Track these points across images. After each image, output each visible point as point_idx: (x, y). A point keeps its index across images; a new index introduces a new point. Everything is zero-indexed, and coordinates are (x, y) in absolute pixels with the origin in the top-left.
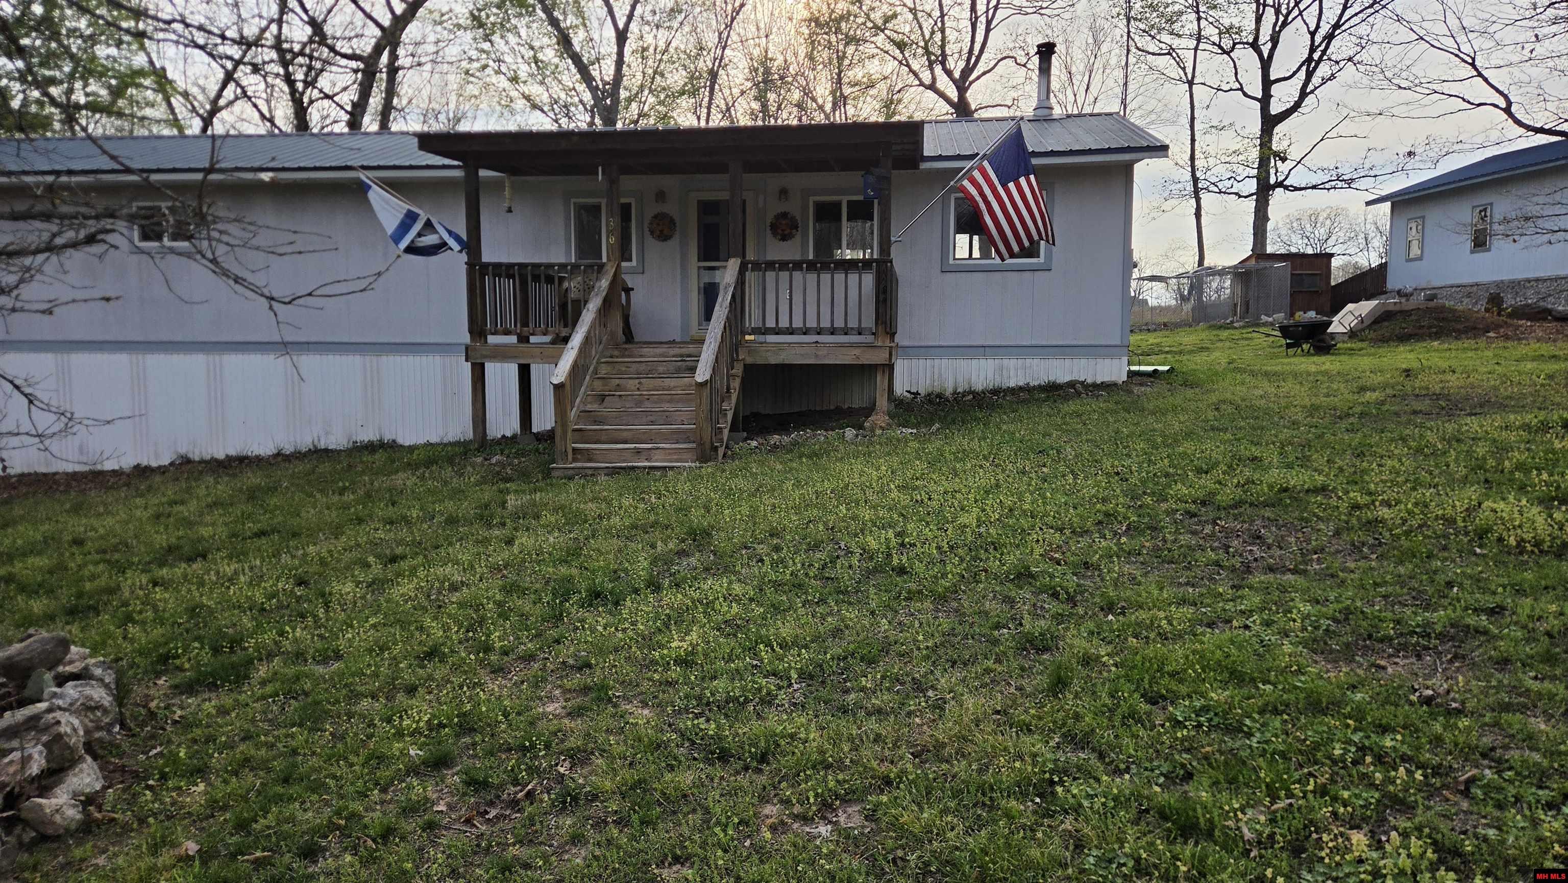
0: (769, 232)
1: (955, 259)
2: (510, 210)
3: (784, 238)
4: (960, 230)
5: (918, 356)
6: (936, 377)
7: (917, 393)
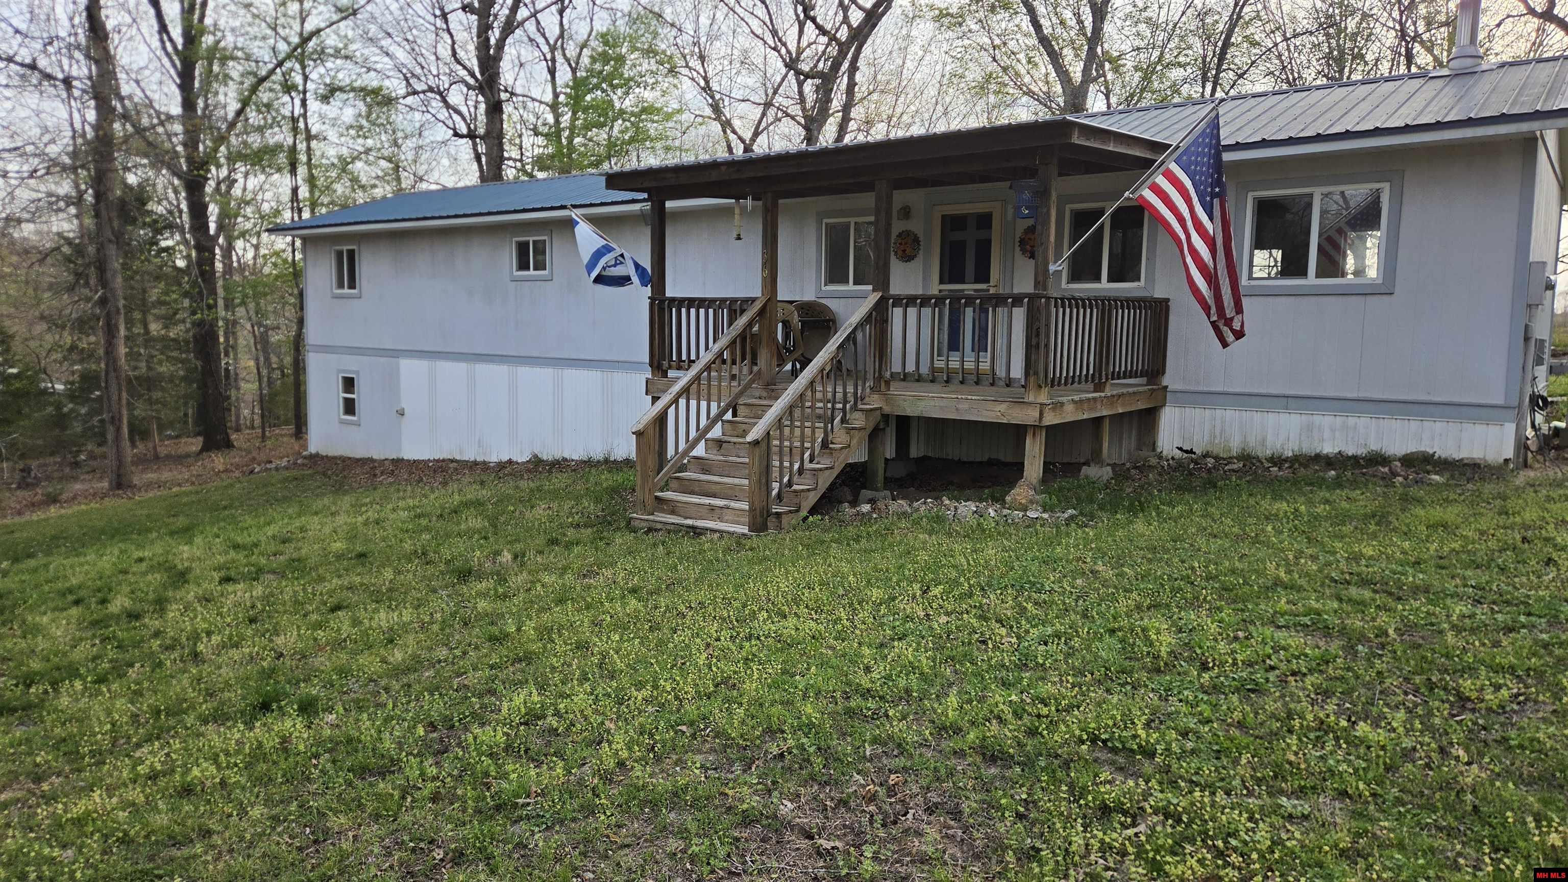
0: (1018, 249)
1: (1250, 278)
2: (739, 238)
5: (1194, 404)
6: (1218, 432)
7: (1191, 452)
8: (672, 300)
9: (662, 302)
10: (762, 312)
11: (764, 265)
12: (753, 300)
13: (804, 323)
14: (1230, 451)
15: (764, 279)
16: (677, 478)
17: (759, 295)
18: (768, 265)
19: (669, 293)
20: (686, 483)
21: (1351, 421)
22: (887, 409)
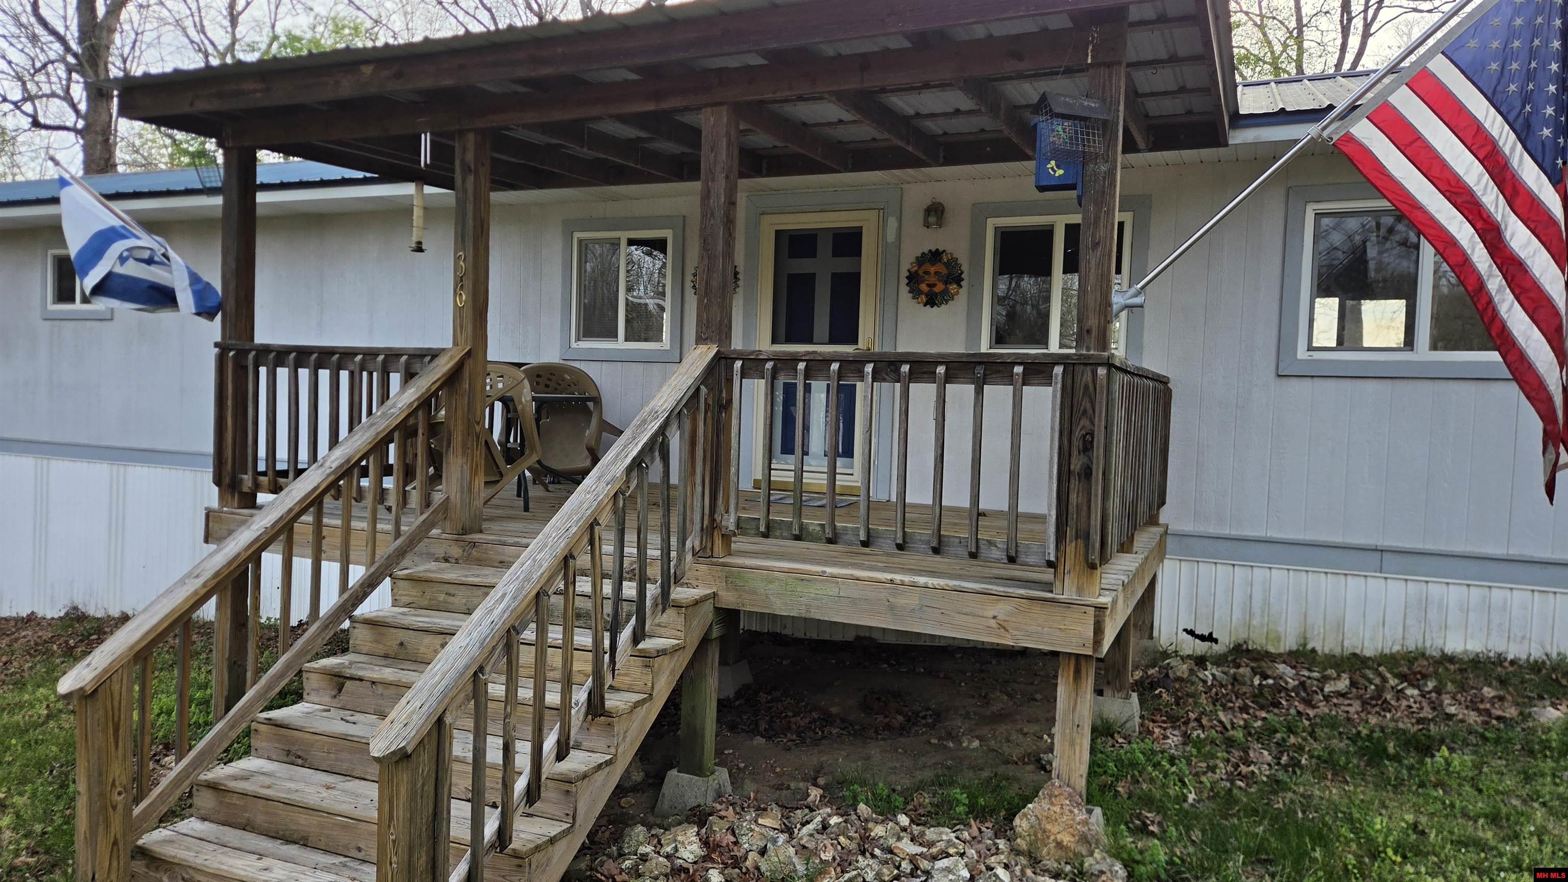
0: (904, 289)
1: (1310, 348)
2: (419, 249)
3: (932, 301)
4: (1323, 289)
5: (1214, 557)
6: (1256, 608)
7: (1210, 638)
8: (265, 350)
9: (242, 354)
10: (452, 379)
11: (459, 283)
12: (434, 354)
13: (541, 404)
14: (1278, 639)
15: (458, 311)
16: (213, 786)
17: (448, 344)
18: (468, 283)
19: (260, 338)
20: (235, 800)
21: (1498, 595)
22: (729, 599)
